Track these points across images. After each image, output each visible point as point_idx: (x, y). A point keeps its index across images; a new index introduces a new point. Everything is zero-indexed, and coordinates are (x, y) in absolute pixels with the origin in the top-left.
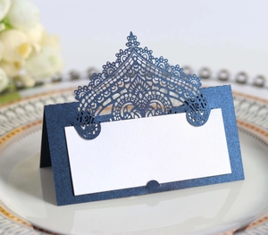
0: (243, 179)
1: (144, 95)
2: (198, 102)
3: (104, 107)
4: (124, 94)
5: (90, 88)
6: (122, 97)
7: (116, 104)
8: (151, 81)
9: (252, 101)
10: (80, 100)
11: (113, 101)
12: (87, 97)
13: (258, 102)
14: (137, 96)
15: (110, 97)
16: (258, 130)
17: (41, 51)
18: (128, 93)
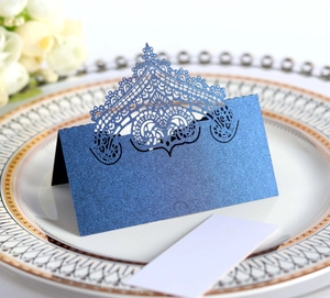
0: (277, 195)
1: (164, 112)
2: (223, 115)
3: (122, 128)
4: (143, 112)
5: (106, 107)
6: (142, 115)
7: (135, 123)
8: (171, 95)
9: (299, 93)
10: (97, 122)
11: (132, 120)
12: (104, 118)
13: (305, 95)
14: (158, 113)
15: (129, 115)
16: (304, 128)
17: (64, 43)
18: (147, 110)
